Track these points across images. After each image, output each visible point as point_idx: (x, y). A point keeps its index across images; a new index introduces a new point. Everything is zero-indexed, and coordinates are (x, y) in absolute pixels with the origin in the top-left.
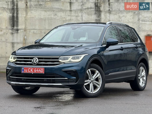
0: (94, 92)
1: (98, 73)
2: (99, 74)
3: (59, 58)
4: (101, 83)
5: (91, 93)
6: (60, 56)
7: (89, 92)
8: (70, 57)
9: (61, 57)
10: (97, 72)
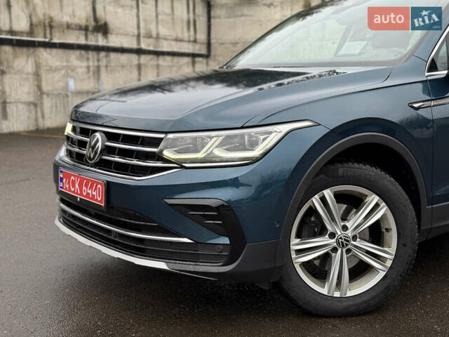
0: (349, 294)
1: (377, 205)
2: (384, 210)
3: (162, 139)
4: (393, 249)
5: (337, 294)
6: (167, 133)
7: (324, 291)
8: (215, 139)
9: (171, 136)
10: (373, 199)
